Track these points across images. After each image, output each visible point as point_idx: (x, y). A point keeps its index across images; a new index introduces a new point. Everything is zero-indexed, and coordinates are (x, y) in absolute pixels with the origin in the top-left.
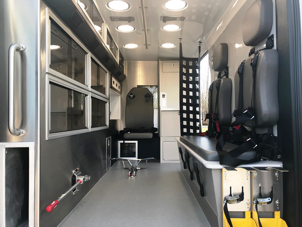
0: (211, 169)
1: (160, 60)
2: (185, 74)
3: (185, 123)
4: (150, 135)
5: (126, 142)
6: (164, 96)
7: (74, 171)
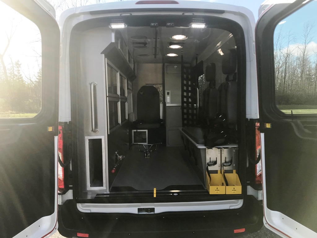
0: (200, 149)
3: (185, 117)
5: (138, 131)
6: (168, 93)
7: (116, 152)
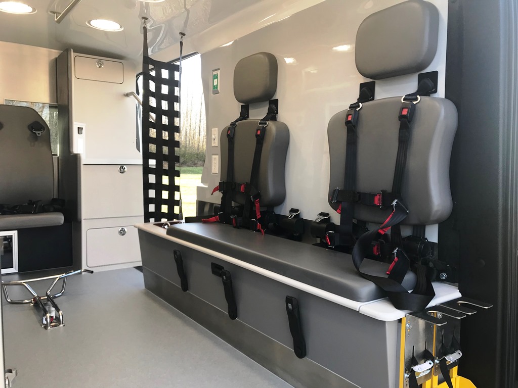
0: (385, 321)
1: (72, 50)
2: (153, 95)
3: (152, 193)
4: (58, 218)
6: (80, 130)
